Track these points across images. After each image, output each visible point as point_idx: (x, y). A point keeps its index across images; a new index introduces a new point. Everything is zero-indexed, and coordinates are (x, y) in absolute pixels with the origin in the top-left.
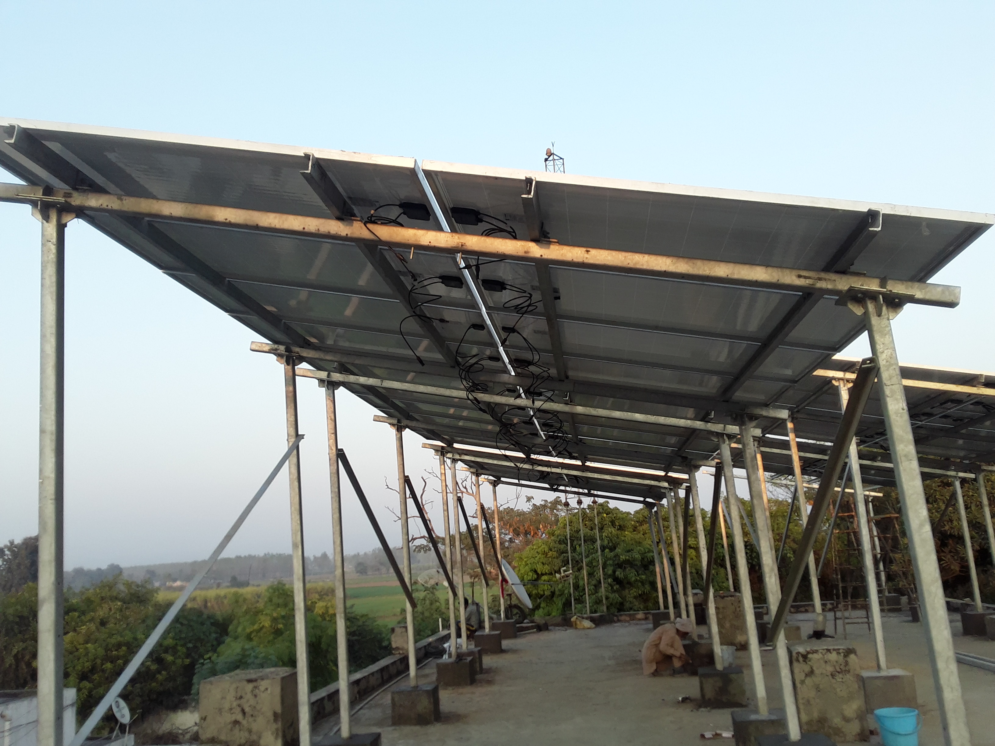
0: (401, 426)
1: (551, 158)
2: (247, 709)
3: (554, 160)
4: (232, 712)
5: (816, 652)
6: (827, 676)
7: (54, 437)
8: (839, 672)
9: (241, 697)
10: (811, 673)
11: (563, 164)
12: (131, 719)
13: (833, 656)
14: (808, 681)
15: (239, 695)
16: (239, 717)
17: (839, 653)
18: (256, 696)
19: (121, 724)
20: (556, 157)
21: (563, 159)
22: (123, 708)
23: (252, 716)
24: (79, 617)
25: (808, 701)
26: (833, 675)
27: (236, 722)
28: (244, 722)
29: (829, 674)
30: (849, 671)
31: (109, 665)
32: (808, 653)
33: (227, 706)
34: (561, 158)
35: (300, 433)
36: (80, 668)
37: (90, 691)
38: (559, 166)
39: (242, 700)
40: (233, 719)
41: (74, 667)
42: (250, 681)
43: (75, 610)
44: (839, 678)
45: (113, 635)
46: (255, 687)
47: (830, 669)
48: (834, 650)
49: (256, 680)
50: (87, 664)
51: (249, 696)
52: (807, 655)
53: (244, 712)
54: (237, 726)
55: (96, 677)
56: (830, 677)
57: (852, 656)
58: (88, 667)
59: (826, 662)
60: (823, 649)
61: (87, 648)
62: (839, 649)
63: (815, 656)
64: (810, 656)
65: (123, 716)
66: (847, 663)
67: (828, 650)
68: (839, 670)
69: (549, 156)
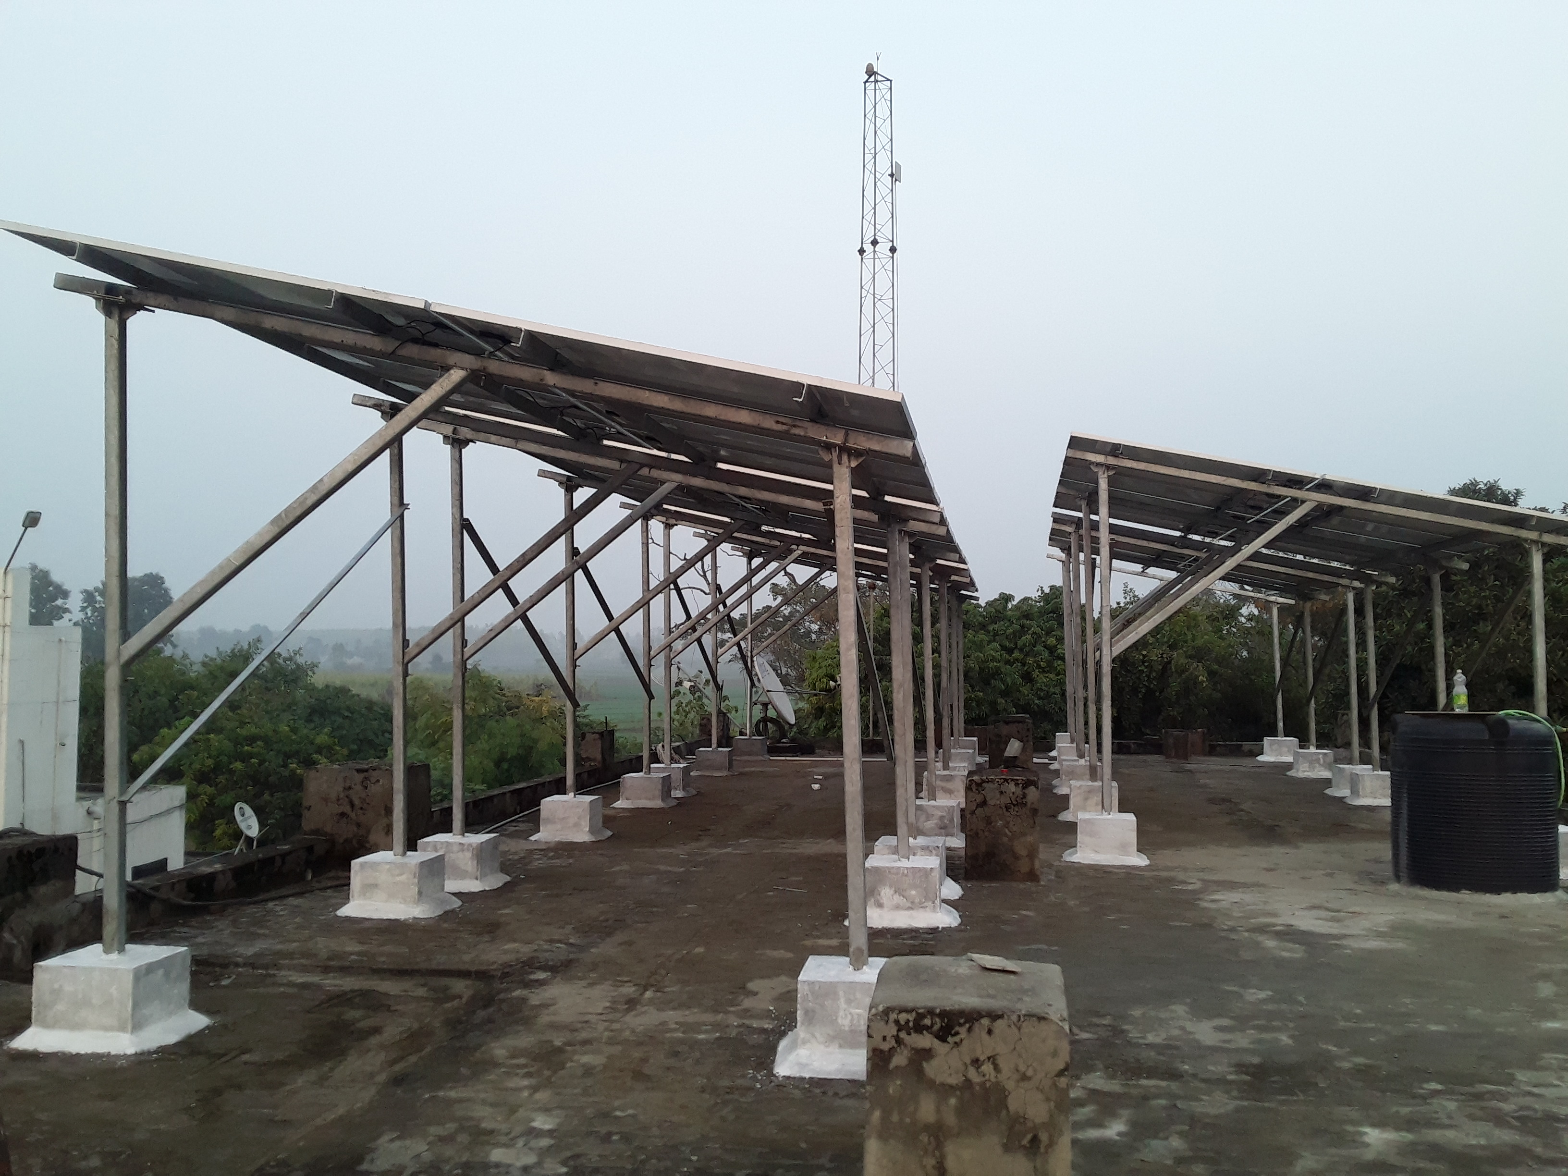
0: (571, 486)
1: (872, 79)
2: (357, 802)
3: (876, 81)
4: (340, 803)
5: (992, 781)
6: (1001, 807)
7: (118, 521)
8: (1014, 805)
9: (350, 788)
10: (984, 803)
11: (891, 88)
12: (260, 831)
13: (1012, 787)
14: (979, 811)
15: (348, 785)
16: (347, 809)
17: (1017, 785)
18: (366, 788)
19: (247, 837)
20: (879, 78)
21: (891, 81)
22: (250, 817)
23: (361, 809)
24: (198, 698)
25: (977, 834)
26: (1007, 808)
27: (343, 815)
28: (353, 815)
29: (1003, 806)
30: (1026, 805)
31: (238, 765)
32: (983, 781)
33: (333, 796)
34: (888, 80)
35: (405, 502)
36: (198, 766)
37: (212, 799)
38: (884, 92)
39: (351, 791)
40: (341, 811)
41: (191, 764)
42: (359, 771)
43: (192, 688)
44: (1014, 811)
45: (245, 724)
46: (366, 778)
47: (1004, 800)
48: (1012, 780)
49: (366, 771)
50: (210, 762)
51: (359, 788)
52: (981, 784)
53: (352, 805)
54: (345, 819)
55: (221, 779)
56: (1005, 810)
57: (1032, 788)
58: (209, 766)
59: (1001, 793)
60: (1001, 779)
61: (209, 740)
62: (1018, 780)
63: (990, 785)
64: (985, 785)
65: (249, 827)
66: (1024, 796)
67: (1006, 780)
68: (1015, 803)
69: (870, 77)
